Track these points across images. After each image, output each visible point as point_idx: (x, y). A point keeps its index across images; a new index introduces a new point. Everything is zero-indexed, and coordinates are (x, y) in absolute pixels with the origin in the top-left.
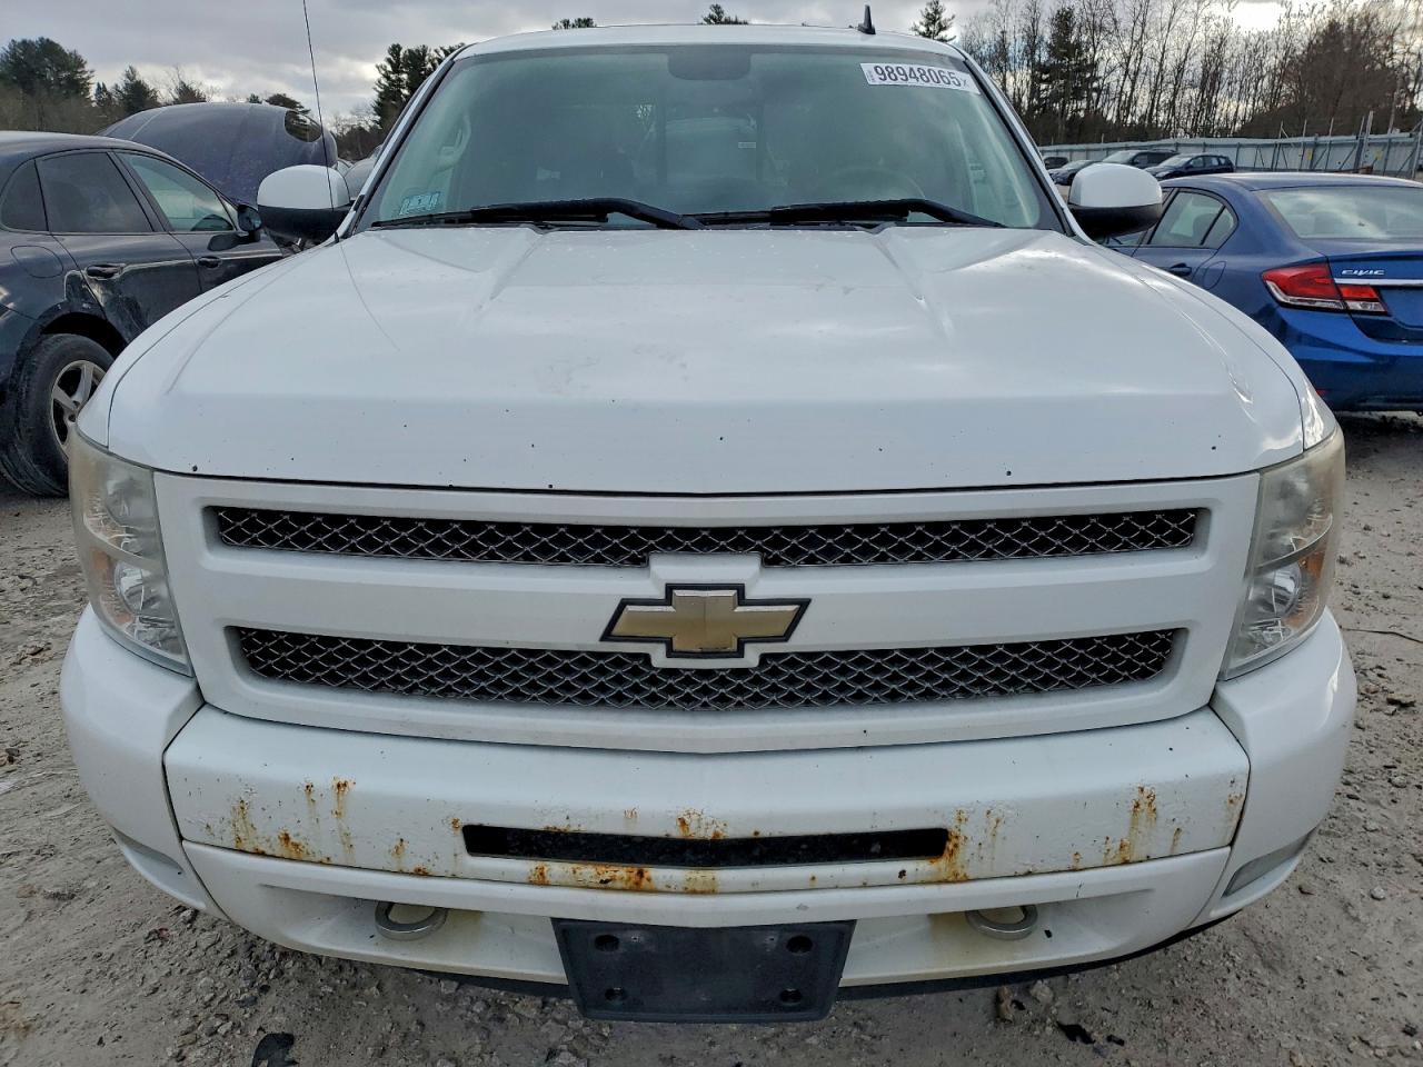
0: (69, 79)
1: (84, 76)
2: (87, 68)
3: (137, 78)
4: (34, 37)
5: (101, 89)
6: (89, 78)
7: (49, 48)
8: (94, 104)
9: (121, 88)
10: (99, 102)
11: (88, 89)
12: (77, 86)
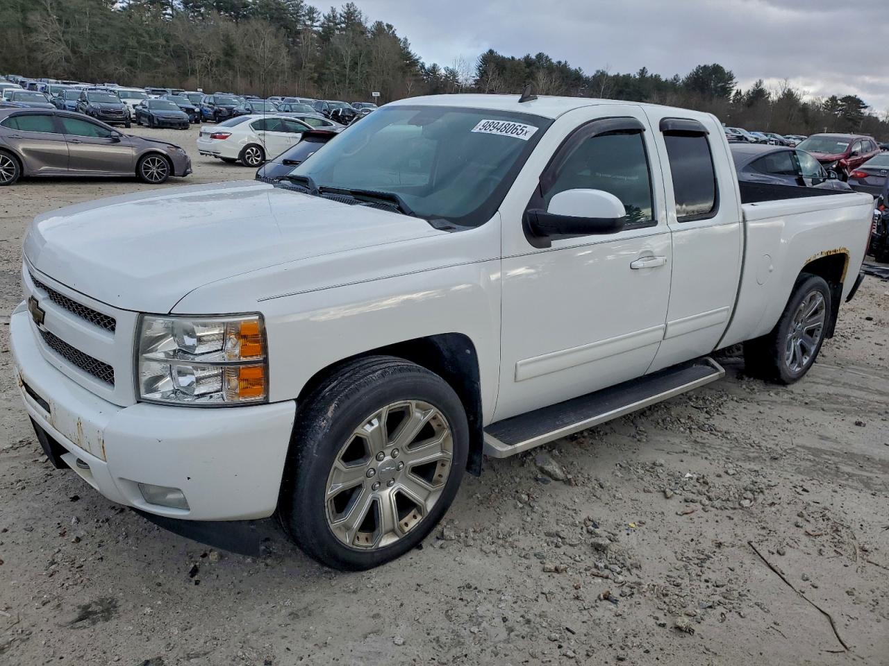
0: (721, 87)
1: (731, 86)
2: (734, 81)
3: (762, 86)
4: (710, 64)
5: (738, 93)
6: (733, 87)
7: (717, 70)
8: (731, 102)
9: (750, 93)
10: (734, 101)
11: (730, 93)
12: (726, 91)
